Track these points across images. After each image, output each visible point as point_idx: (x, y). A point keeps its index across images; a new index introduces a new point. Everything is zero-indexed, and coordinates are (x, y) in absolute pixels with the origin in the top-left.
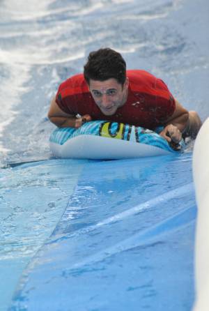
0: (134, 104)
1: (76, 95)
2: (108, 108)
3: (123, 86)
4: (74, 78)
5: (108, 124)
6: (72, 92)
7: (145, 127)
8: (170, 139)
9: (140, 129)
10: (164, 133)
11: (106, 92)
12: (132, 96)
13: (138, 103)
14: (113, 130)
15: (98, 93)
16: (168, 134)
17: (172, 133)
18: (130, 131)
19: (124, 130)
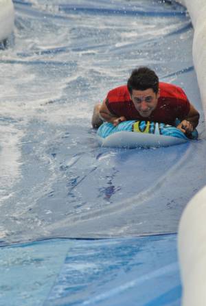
0: (162, 107)
1: (120, 102)
2: (145, 111)
3: (156, 94)
4: (119, 88)
5: (138, 122)
6: (116, 99)
7: (166, 123)
8: (184, 131)
9: (162, 125)
10: (180, 127)
11: (145, 100)
12: (161, 101)
13: (165, 105)
14: (141, 127)
15: (138, 100)
16: (183, 127)
17: (186, 126)
18: (154, 127)
19: (150, 127)
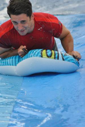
0: (39, 29)
3: (30, 18)
13: (41, 28)
15: (16, 22)
